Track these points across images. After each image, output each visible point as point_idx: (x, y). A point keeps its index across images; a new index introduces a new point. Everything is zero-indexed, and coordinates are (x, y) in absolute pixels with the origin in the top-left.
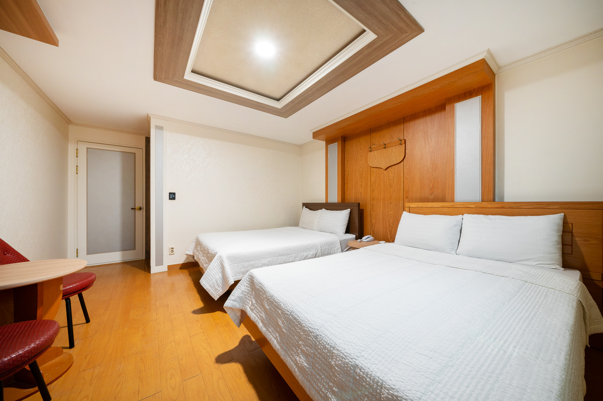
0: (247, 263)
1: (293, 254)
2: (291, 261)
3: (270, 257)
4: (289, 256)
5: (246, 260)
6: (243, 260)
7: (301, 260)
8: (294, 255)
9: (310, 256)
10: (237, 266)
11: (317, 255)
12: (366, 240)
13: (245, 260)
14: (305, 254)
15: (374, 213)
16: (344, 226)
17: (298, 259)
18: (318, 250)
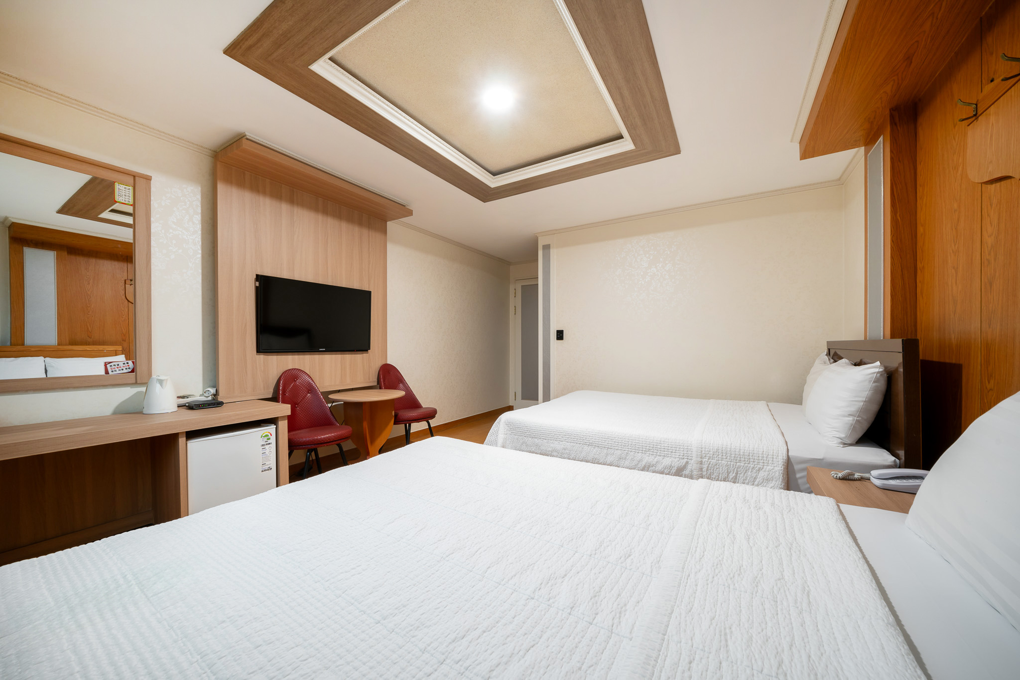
0: (530, 439)
1: (617, 449)
2: (608, 462)
3: (568, 442)
4: (605, 451)
5: (530, 434)
6: (526, 433)
7: (634, 469)
8: (619, 452)
9: (660, 467)
10: (517, 439)
11: (687, 472)
12: (878, 482)
13: (527, 433)
14: (647, 459)
15: (992, 382)
16: (844, 416)
17: (627, 463)
18: (690, 462)
